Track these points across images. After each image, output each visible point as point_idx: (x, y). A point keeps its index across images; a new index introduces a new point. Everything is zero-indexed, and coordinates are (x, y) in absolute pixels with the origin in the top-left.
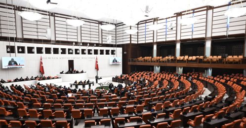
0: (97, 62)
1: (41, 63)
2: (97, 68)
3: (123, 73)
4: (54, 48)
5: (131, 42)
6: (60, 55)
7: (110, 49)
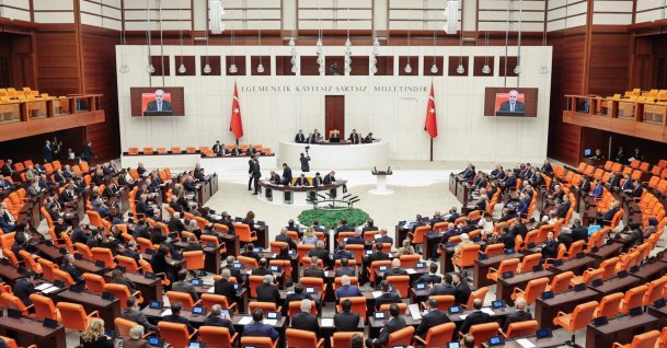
0: (432, 105)
1: (236, 105)
2: (432, 127)
3: (553, 151)
4: (278, 58)
5: (590, 19)
6: (297, 79)
7: (497, 52)
